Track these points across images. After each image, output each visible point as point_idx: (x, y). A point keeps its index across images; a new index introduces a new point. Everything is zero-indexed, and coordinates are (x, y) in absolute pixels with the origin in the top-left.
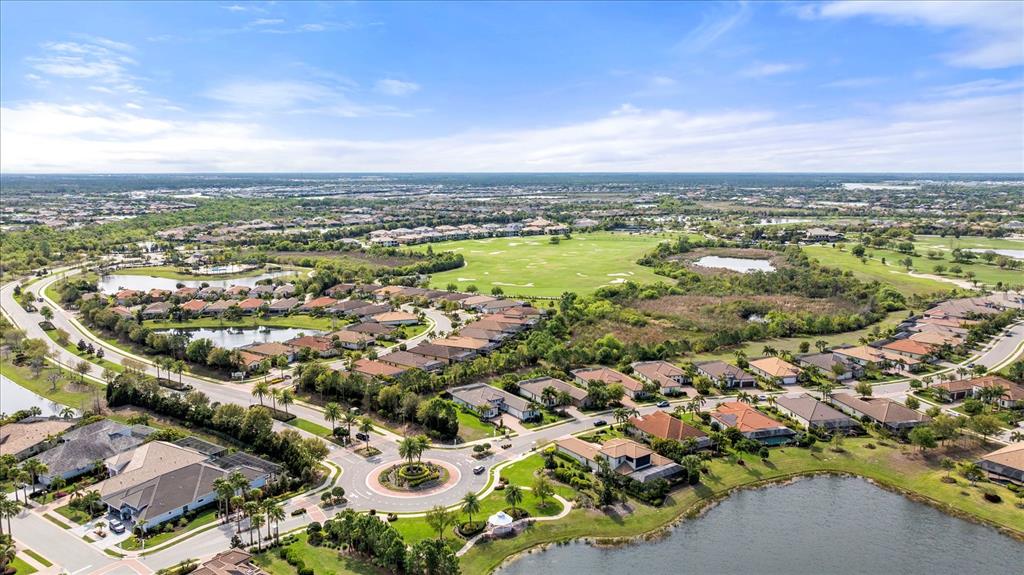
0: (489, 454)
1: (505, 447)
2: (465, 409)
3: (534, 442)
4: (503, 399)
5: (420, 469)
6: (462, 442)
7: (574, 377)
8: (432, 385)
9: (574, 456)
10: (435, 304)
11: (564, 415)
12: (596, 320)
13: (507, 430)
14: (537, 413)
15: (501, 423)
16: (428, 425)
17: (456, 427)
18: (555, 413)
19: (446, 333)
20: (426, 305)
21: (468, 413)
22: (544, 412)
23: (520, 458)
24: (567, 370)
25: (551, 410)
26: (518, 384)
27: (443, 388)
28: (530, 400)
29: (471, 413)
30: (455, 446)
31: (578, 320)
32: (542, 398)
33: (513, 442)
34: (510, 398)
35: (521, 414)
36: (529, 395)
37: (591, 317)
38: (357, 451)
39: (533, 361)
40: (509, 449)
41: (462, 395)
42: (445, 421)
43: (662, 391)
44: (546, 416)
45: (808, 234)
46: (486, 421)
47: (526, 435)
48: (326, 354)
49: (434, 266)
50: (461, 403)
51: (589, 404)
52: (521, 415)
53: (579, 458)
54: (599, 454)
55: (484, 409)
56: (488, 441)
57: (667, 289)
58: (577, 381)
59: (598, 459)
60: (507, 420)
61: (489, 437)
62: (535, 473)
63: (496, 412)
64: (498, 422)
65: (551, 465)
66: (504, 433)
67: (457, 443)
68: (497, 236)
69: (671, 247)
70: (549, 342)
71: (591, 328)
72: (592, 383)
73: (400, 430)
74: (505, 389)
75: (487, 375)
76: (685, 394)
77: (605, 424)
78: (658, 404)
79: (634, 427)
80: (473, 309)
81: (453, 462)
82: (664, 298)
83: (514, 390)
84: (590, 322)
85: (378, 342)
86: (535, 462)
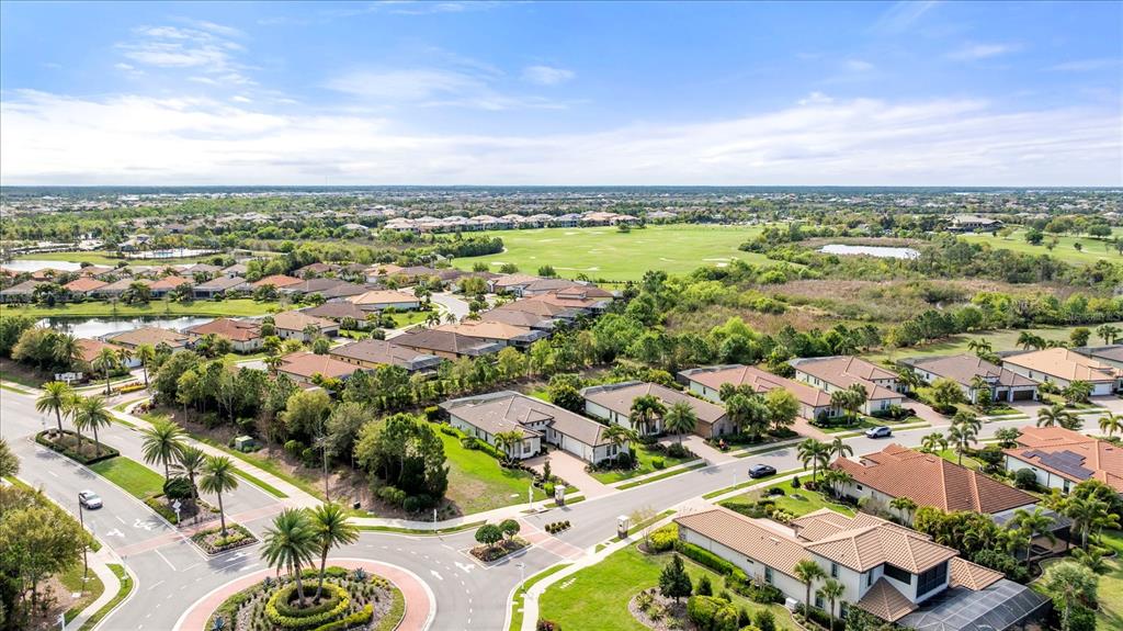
0: (513, 547)
1: (554, 529)
2: (472, 440)
3: (624, 518)
4: (552, 421)
5: (326, 594)
6: (454, 514)
7: (686, 382)
8: (413, 394)
9: (727, 556)
10: (452, 286)
11: (679, 454)
12: (703, 305)
13: (559, 487)
14: (625, 448)
15: (547, 469)
16: (380, 473)
17: (441, 480)
18: (661, 450)
19: (458, 317)
20: (439, 288)
21: (478, 448)
22: (637, 447)
23: (591, 558)
24: (673, 370)
25: (651, 444)
26: (582, 393)
27: (436, 400)
28: (606, 422)
29: (483, 449)
30: (435, 525)
31: (673, 305)
32: (632, 420)
33: (572, 515)
34: (565, 419)
35: (589, 451)
36: (605, 414)
37: (694, 301)
38: (199, 538)
39: (607, 357)
40: (564, 533)
41: (467, 413)
42: (417, 466)
43: (867, 408)
44: (642, 455)
45: (955, 222)
46: (513, 466)
47: (601, 498)
48: (246, 346)
49: (460, 248)
50: (466, 428)
51: (727, 431)
52: (589, 453)
53: (741, 562)
54: (810, 558)
55: (510, 441)
56: (514, 512)
57: (796, 273)
58: (694, 388)
59: (810, 572)
60: (559, 463)
61: (518, 501)
62: (633, 604)
63: (536, 446)
64: (539, 469)
65: (677, 585)
66: (551, 494)
67: (441, 518)
68: (549, 226)
69: (781, 233)
70: (631, 330)
71: (697, 315)
72: (728, 393)
73: (321, 485)
74: (557, 402)
75: (523, 380)
76: (912, 413)
77: (772, 473)
78: (869, 432)
79: (849, 481)
80: (509, 293)
81: (420, 566)
82: (795, 283)
83: (575, 404)
84: (693, 309)
85: (345, 333)
86: (627, 569)
